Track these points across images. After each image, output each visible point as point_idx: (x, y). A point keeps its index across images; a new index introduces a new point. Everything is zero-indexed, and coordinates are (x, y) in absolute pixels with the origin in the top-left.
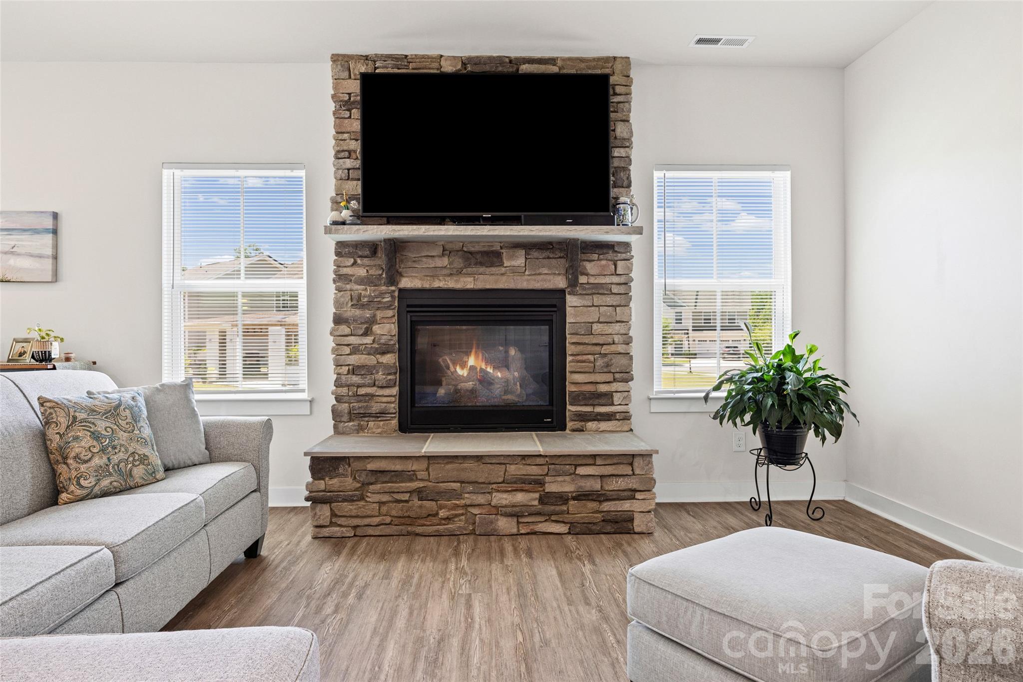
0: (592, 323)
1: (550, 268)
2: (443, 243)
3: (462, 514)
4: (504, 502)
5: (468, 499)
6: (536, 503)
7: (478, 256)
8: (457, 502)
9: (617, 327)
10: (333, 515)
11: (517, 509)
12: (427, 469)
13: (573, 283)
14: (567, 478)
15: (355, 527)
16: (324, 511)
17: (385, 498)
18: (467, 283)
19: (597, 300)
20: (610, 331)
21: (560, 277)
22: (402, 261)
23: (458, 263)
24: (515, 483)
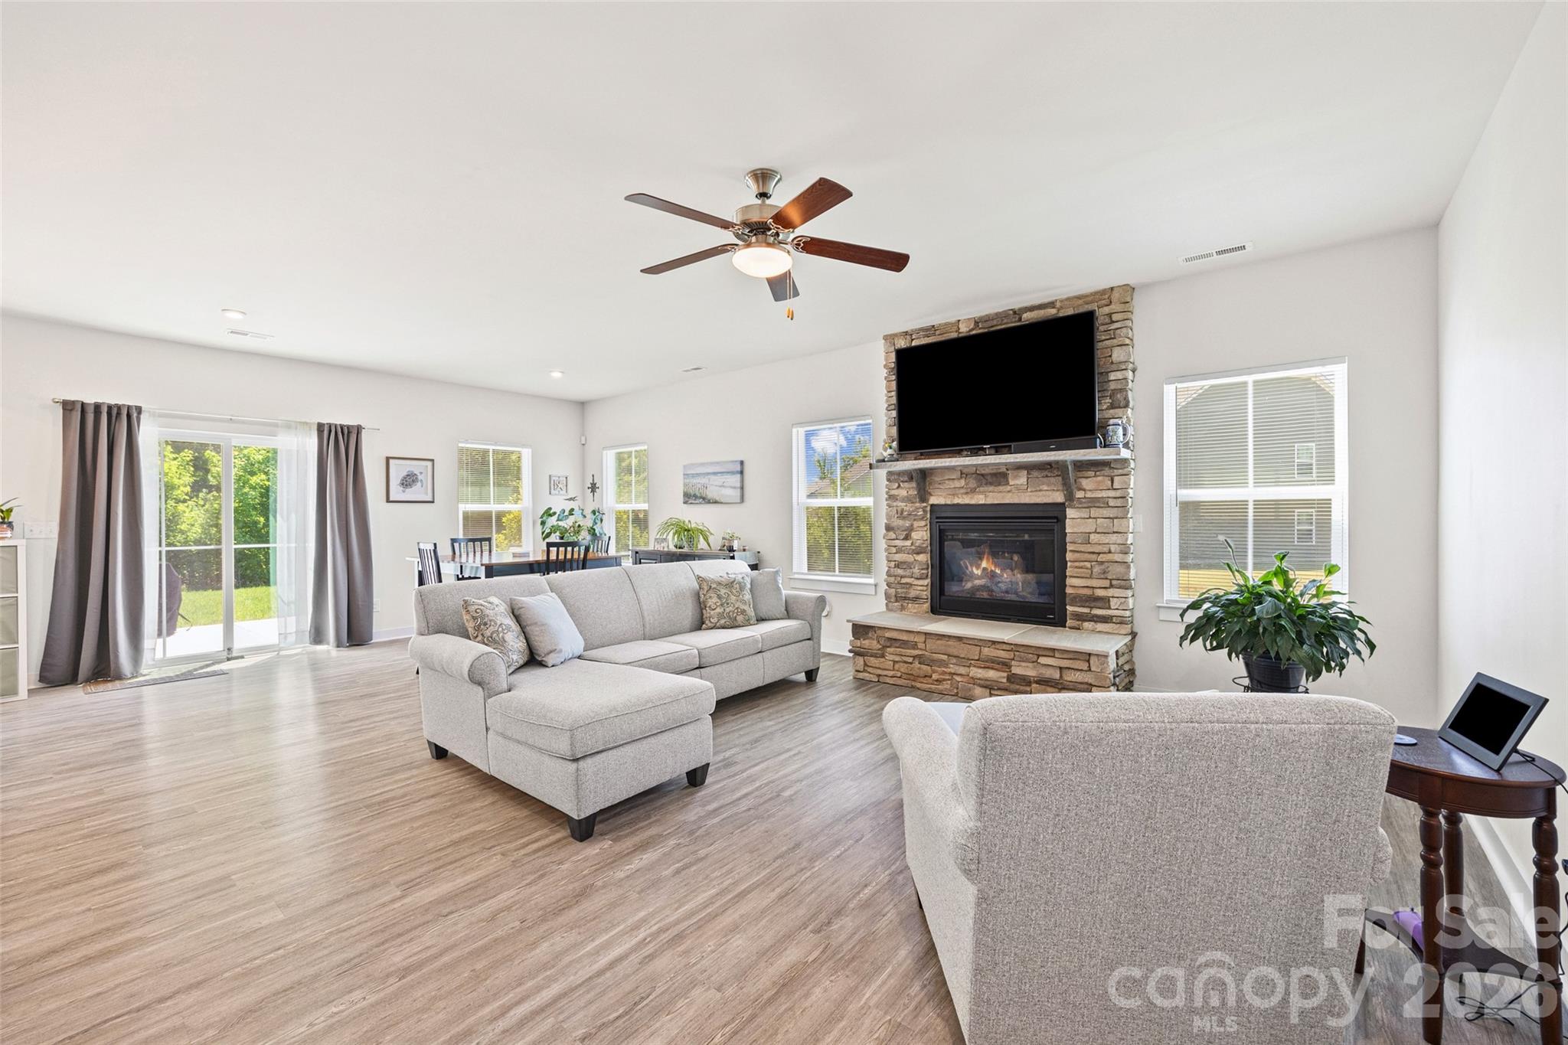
0: (1090, 533)
1: (1048, 485)
2: (959, 468)
3: (949, 680)
4: (979, 676)
5: (952, 669)
6: (1005, 680)
7: (989, 478)
8: (945, 670)
9: (1114, 538)
10: (865, 665)
11: (989, 683)
12: (925, 642)
13: (1070, 497)
14: (1030, 665)
15: (879, 676)
16: (860, 660)
17: (897, 659)
18: (979, 499)
19: (1094, 512)
20: (1107, 541)
21: (1058, 493)
22: (930, 484)
23: (973, 484)
24: (987, 662)
